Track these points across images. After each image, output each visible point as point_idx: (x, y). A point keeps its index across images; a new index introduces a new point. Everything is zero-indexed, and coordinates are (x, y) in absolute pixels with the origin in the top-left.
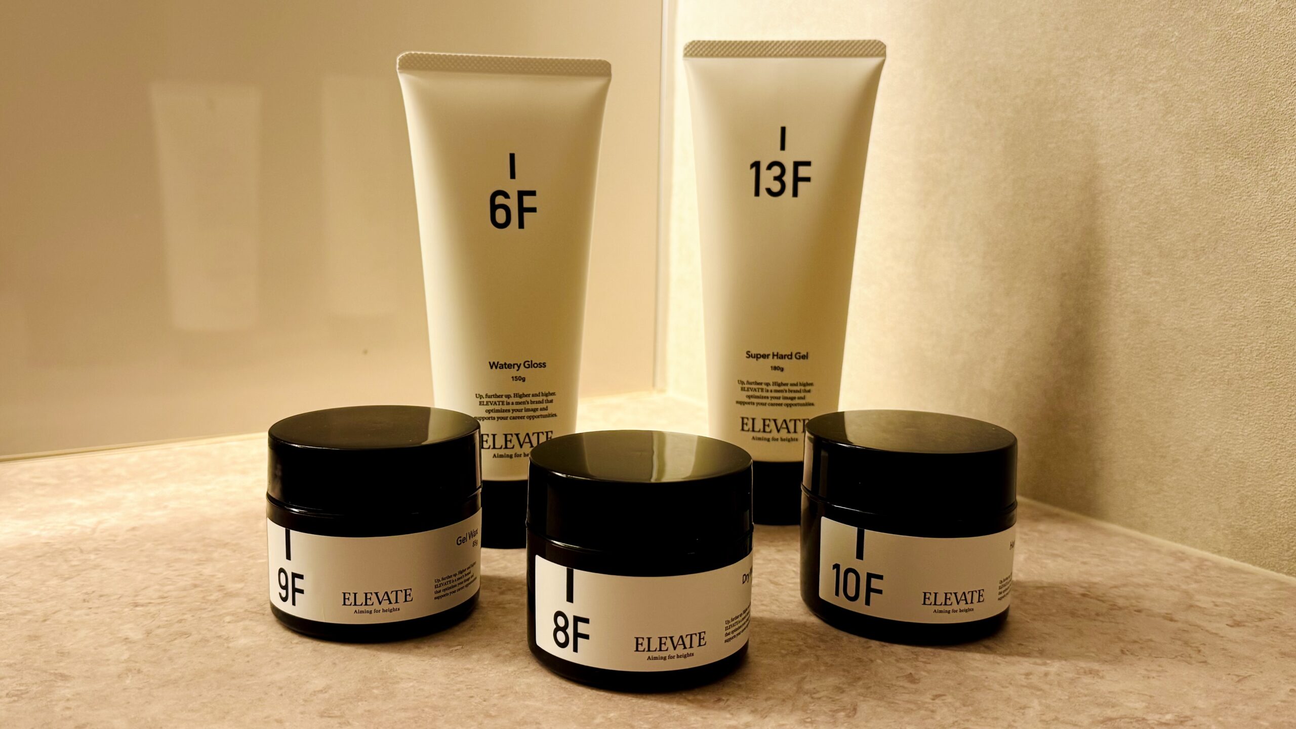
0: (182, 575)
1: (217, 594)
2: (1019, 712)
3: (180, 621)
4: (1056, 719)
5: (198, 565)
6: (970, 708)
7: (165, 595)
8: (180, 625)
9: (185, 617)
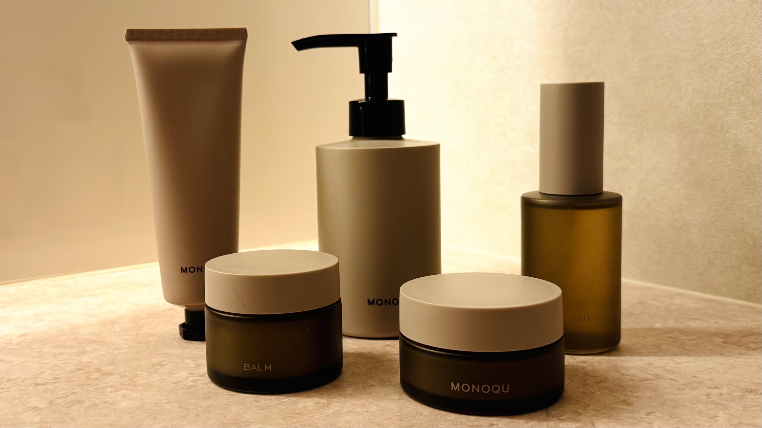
0: (67, 363)
1: (97, 374)
2: (712, 420)
3: (73, 394)
4: (741, 423)
5: (77, 356)
6: (677, 419)
7: (58, 377)
8: (73, 396)
9: (77, 390)
